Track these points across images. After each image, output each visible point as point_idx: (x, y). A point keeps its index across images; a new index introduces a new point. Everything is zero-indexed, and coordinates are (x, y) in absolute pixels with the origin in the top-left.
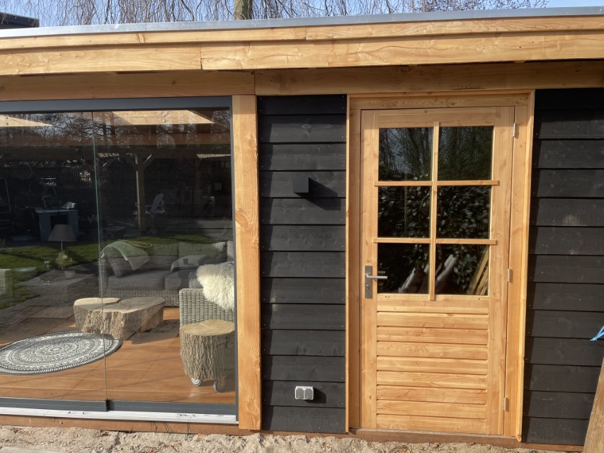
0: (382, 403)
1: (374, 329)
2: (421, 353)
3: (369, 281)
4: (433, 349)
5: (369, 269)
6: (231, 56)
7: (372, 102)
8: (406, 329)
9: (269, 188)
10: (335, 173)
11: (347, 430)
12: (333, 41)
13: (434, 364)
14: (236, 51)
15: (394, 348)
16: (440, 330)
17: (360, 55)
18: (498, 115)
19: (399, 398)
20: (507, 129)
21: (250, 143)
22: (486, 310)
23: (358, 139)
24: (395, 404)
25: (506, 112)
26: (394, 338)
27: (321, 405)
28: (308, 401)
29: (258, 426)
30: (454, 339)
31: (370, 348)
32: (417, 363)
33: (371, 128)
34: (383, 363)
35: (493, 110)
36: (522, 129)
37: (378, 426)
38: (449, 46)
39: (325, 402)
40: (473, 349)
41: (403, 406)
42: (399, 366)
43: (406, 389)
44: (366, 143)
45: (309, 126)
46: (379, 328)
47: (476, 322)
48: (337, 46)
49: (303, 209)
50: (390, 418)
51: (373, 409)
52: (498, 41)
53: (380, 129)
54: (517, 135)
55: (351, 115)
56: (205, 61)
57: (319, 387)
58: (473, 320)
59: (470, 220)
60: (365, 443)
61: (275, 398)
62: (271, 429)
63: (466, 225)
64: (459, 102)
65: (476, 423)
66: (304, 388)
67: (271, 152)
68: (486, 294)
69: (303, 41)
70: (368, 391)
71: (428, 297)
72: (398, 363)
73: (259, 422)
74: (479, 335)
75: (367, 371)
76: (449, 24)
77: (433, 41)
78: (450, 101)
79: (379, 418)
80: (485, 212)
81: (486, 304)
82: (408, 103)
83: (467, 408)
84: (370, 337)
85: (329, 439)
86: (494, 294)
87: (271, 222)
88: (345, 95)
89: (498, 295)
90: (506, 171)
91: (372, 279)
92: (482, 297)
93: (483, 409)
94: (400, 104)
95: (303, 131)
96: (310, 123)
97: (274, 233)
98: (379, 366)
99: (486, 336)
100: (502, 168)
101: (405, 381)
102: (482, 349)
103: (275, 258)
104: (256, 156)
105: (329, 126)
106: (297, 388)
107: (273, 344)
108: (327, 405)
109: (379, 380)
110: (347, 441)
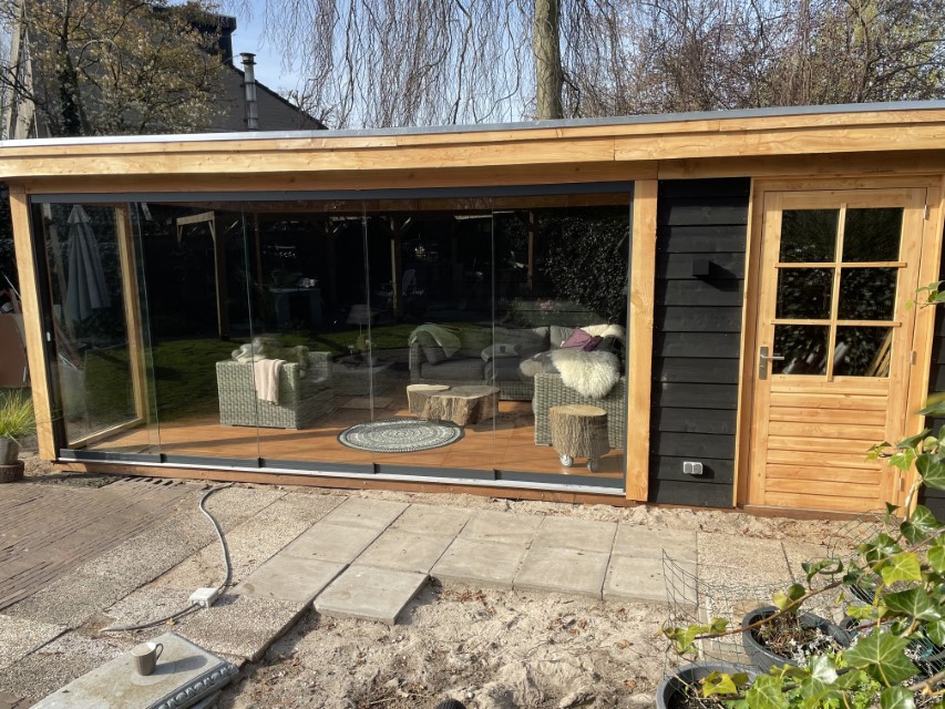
0: (771, 481)
1: (766, 409)
2: (814, 433)
3: (764, 362)
4: (826, 429)
5: (764, 350)
6: (643, 148)
7: (776, 183)
8: (800, 410)
9: (665, 270)
10: (735, 255)
11: (735, 505)
12: (746, 132)
13: (829, 444)
14: (649, 143)
15: (787, 428)
16: (838, 410)
17: (772, 145)
18: (909, 197)
19: (789, 476)
20: (918, 211)
21: (650, 226)
22: (885, 392)
23: (760, 220)
24: (785, 483)
25: (917, 194)
26: (787, 418)
27: (708, 480)
28: (696, 476)
29: (645, 498)
30: (851, 420)
31: (761, 427)
32: (810, 443)
33: (774, 209)
34: (775, 443)
35: (904, 192)
36: (933, 211)
37: (766, 503)
38: (864, 135)
39: (712, 477)
40: (870, 429)
41: (794, 485)
42: (791, 446)
43: (797, 469)
44: (767, 224)
45: (709, 209)
46: (772, 409)
47: (874, 403)
48: (749, 136)
49: (699, 290)
50: (780, 495)
51: (762, 485)
52: (911, 130)
53: (784, 212)
54: (927, 217)
55: (754, 197)
56: (618, 153)
57: (709, 464)
58: (872, 401)
59: (868, 301)
60: (753, 518)
61: (663, 472)
62: (658, 500)
63: (864, 307)
64: (868, 184)
65: (869, 503)
66: (693, 464)
67: (669, 235)
68: (887, 376)
69: (717, 132)
70: (758, 468)
71: (825, 378)
72: (790, 443)
73: (646, 494)
74: (877, 416)
75: (757, 449)
76: (864, 115)
77: (846, 131)
78: (859, 182)
79: (768, 495)
80: (887, 292)
81: (886, 386)
82: (814, 185)
83: (860, 487)
84: (762, 417)
85: (716, 513)
86: (895, 376)
87: (666, 303)
88: (749, 179)
89: (899, 377)
90: (915, 253)
91: (767, 360)
92: (882, 379)
93: (877, 488)
94: (805, 185)
95: (703, 214)
96: (710, 205)
97: (668, 315)
98: (770, 445)
99: (884, 417)
100: (910, 250)
101: (798, 460)
102: (879, 430)
103: (668, 338)
104: (655, 239)
105: (731, 209)
106: (685, 463)
107: (662, 421)
108: (715, 481)
109: (770, 458)
110: (734, 515)
